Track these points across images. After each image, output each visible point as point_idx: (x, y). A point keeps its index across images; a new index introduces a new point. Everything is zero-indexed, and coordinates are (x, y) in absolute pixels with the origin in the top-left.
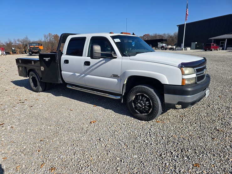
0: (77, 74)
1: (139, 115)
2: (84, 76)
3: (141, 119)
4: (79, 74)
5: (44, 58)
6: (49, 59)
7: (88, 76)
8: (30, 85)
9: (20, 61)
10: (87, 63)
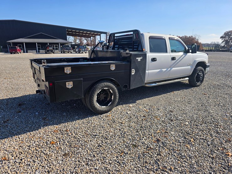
0: (164, 70)
1: (198, 84)
2: (170, 70)
3: (199, 86)
4: (166, 69)
5: (137, 58)
6: (141, 58)
7: (173, 69)
8: (94, 106)
9: (68, 71)
10: (173, 59)
